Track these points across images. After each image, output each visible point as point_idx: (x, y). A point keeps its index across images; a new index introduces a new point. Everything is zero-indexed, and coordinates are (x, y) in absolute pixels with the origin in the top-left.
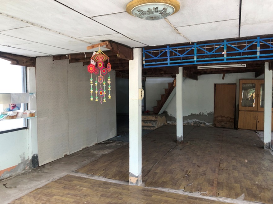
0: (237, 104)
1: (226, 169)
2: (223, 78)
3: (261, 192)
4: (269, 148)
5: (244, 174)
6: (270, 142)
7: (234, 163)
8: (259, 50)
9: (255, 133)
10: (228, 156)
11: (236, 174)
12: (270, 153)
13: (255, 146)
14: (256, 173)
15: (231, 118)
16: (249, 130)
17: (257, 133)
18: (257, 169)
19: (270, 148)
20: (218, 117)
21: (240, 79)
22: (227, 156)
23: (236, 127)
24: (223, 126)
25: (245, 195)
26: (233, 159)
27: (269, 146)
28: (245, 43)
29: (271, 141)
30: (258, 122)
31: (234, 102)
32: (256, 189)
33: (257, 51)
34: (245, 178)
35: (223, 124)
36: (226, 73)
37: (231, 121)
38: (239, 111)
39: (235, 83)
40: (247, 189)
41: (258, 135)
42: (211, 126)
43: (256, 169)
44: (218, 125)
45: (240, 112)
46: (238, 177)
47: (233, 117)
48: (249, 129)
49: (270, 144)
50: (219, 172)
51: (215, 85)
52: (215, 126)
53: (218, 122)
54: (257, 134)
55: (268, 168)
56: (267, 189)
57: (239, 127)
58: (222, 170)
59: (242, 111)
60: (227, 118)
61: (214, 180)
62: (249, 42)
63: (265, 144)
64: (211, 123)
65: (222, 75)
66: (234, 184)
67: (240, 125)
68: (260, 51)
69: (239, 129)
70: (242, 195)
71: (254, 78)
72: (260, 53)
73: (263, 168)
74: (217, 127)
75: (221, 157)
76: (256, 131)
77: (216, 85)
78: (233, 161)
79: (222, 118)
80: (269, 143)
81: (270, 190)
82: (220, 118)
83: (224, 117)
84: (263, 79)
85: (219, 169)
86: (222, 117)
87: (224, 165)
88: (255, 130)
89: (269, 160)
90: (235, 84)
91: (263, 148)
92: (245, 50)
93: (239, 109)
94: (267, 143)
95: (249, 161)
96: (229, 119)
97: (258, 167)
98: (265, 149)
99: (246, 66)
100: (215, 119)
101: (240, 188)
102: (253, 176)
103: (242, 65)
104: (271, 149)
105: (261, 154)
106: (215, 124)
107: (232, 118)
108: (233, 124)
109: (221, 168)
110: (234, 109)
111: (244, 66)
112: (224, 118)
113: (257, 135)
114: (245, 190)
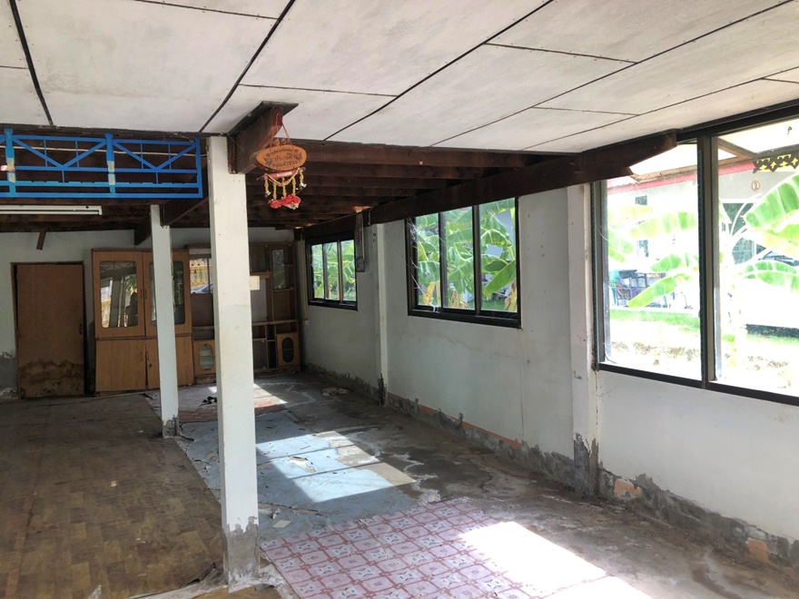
0: (89, 321)
1: (51, 527)
2: (40, 246)
3: (148, 563)
4: (176, 434)
5: (103, 526)
6: (176, 416)
7: (78, 500)
8: (113, 170)
9: (142, 397)
10: (61, 483)
11: (81, 533)
12: (177, 446)
13: (140, 435)
14: (135, 514)
15: (73, 365)
16: (128, 392)
17: (147, 396)
18: (142, 501)
19: (178, 431)
20: (30, 365)
21: (93, 250)
22: (57, 484)
23: (89, 390)
24: (49, 391)
25: (103, 589)
26: (73, 490)
27: (176, 427)
28: (71, 145)
29: (179, 412)
30: (151, 365)
31: (81, 316)
32: (135, 559)
33: (108, 173)
34: (106, 537)
35: (48, 385)
36: (49, 231)
37: (73, 373)
38: (95, 340)
39: (78, 259)
40: (109, 570)
41: (151, 403)
42: (10, 397)
43: (139, 499)
44: (32, 391)
45: (99, 345)
46: (85, 540)
47: (81, 362)
48: (128, 389)
49: (178, 422)
50: (25, 544)
51: (15, 267)
52: (23, 398)
53: (33, 383)
54: (147, 399)
55: (170, 487)
56: (164, 548)
57: (99, 388)
58: (39, 532)
59: (104, 339)
60: (60, 366)
61: (7, 574)
62: (82, 145)
63: (165, 424)
64: (8, 390)
65: (36, 236)
66: (73, 566)
67: (102, 381)
68: (115, 173)
69: (98, 393)
70: (94, 593)
71: (133, 246)
72: (118, 180)
73: (158, 492)
74: (30, 399)
75: (35, 494)
76: (146, 393)
77: (19, 267)
78: (75, 495)
79: (44, 367)
80: (175, 419)
81: (172, 547)
82: (36, 370)
83: (52, 363)
84: (150, 251)
85: (27, 535)
86: (45, 365)
87: (46, 516)
88: (141, 391)
89: (174, 465)
90: (81, 263)
91: (160, 435)
92: (75, 165)
93: (96, 336)
94: (169, 421)
95: (122, 484)
96: (68, 367)
97: (145, 493)
98: (166, 437)
99: (101, 213)
100: (21, 373)
101: (91, 572)
102: (129, 523)
103: (91, 208)
104: (181, 434)
105: (154, 454)
106: (23, 390)
107: (77, 365)
108: (82, 383)
109: (34, 528)
110: (82, 336)
111: (96, 213)
112: (52, 367)
113: (147, 403)
114: (103, 572)
